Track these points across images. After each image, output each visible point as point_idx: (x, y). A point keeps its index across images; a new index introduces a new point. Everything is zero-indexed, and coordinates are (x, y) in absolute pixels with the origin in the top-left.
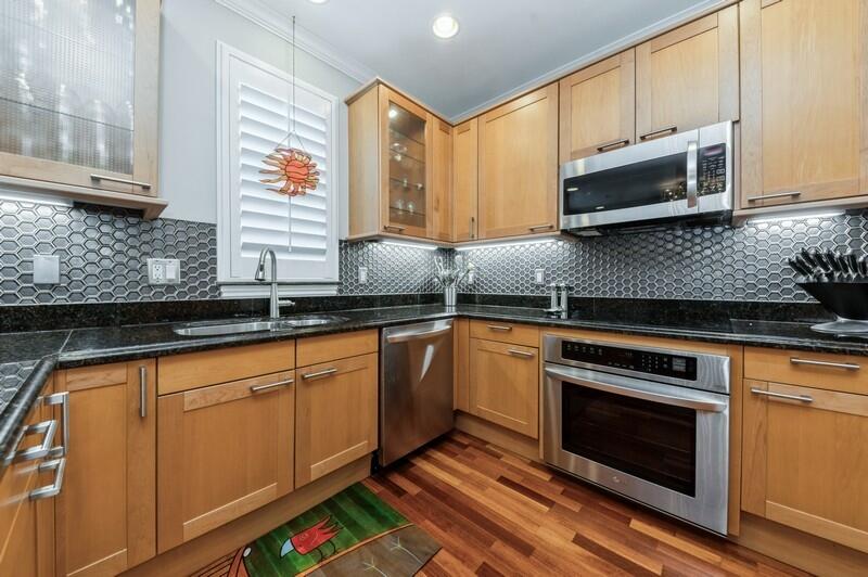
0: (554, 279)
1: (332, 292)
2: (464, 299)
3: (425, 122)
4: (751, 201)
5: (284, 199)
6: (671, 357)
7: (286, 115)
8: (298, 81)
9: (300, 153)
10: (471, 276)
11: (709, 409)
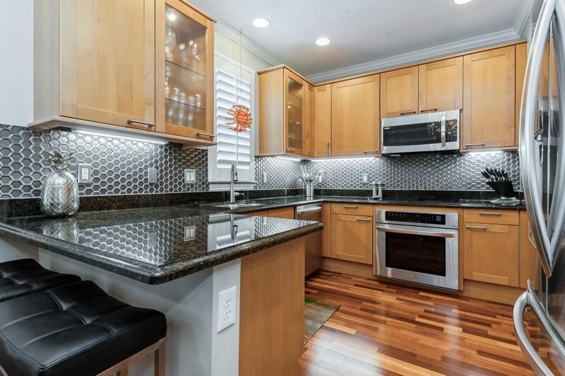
0: (374, 180)
1: (251, 188)
2: (317, 193)
3: (302, 85)
4: (467, 146)
5: (234, 133)
6: (435, 215)
7: (235, 85)
8: (243, 66)
9: (244, 107)
10: (320, 178)
11: (451, 236)
